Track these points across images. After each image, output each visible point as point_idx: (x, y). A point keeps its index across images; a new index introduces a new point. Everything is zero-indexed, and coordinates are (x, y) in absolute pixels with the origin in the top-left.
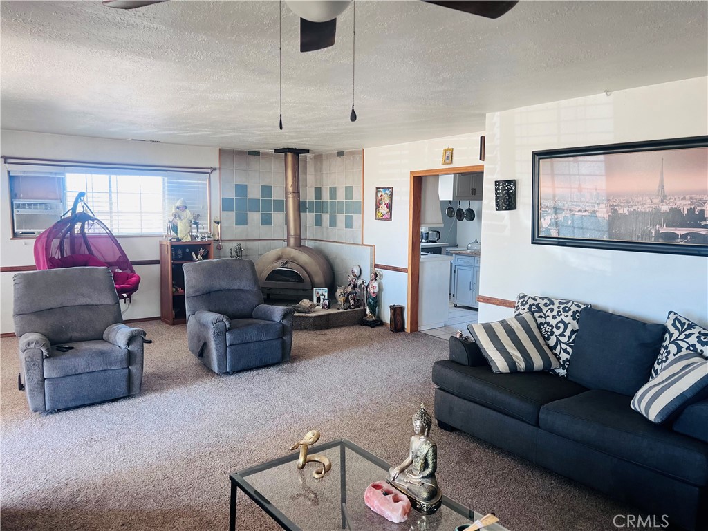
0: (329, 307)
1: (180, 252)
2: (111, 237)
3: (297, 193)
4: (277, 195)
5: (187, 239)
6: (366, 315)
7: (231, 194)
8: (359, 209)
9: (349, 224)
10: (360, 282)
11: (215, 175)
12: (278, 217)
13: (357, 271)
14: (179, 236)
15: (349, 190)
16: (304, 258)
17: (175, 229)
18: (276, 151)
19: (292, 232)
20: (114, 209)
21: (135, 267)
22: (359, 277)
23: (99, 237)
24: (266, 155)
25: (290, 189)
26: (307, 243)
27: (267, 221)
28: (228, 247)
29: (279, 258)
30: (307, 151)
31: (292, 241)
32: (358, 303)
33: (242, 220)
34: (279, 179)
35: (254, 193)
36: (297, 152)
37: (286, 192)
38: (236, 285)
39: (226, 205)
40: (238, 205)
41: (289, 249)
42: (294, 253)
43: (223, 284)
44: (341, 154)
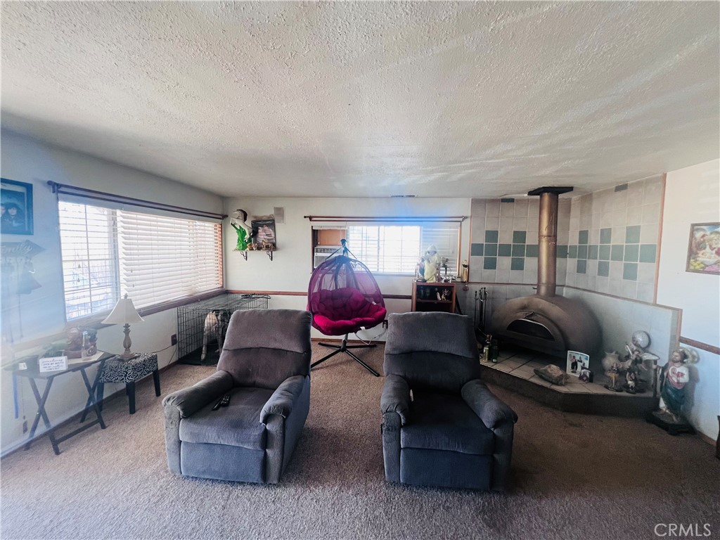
3: (553, 236)
4: (531, 240)
5: (432, 281)
6: (657, 408)
7: (481, 240)
8: (652, 254)
9: (630, 274)
10: (646, 357)
11: (467, 223)
12: (530, 263)
13: (641, 340)
14: (426, 278)
15: (633, 232)
16: (555, 311)
17: (422, 271)
18: (531, 193)
19: (544, 280)
20: (381, 254)
22: (646, 349)
23: (361, 274)
24: (521, 201)
25: (545, 232)
26: (566, 292)
27: (517, 265)
28: (474, 288)
29: (524, 308)
30: (570, 189)
31: (543, 290)
32: (641, 386)
33: (490, 264)
34: (534, 224)
35: (505, 238)
36: (555, 191)
37: (540, 236)
39: (476, 249)
40: (488, 250)
41: (537, 300)
42: (544, 304)
44: (622, 188)
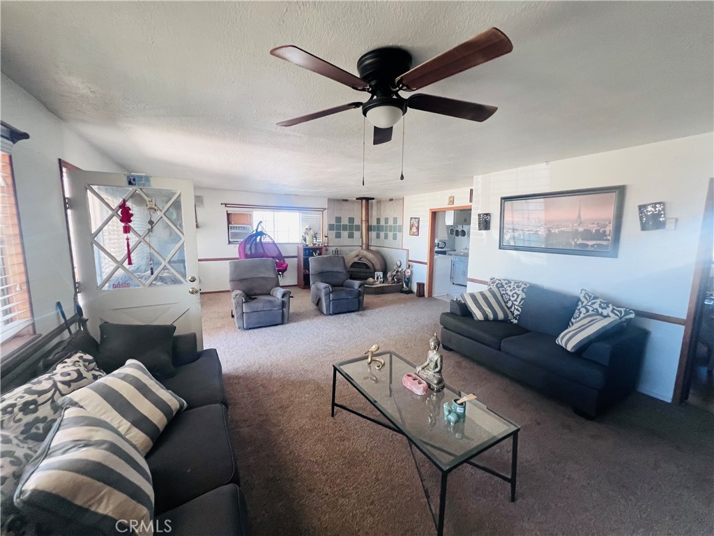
0: (383, 283)
1: (307, 252)
2: (274, 243)
3: (367, 221)
4: (357, 222)
5: (311, 245)
6: (403, 287)
7: (333, 222)
8: (400, 229)
9: (395, 238)
10: (400, 269)
11: (325, 212)
12: (357, 234)
13: (399, 264)
14: (307, 243)
15: (395, 220)
16: (370, 256)
17: (305, 240)
18: (357, 199)
19: (364, 242)
20: (276, 230)
21: (285, 259)
22: (400, 267)
23: (268, 243)
24: (352, 201)
25: (364, 219)
26: (372, 248)
27: (351, 236)
28: (331, 249)
29: (357, 256)
30: (373, 199)
31: (364, 247)
32: (399, 280)
33: (338, 236)
34: (358, 214)
35: (345, 221)
36: (368, 199)
37: (362, 221)
38: (336, 269)
39: (331, 227)
40: (337, 227)
41: (362, 251)
42: (365, 253)
43: (329, 269)
44: (391, 200)
